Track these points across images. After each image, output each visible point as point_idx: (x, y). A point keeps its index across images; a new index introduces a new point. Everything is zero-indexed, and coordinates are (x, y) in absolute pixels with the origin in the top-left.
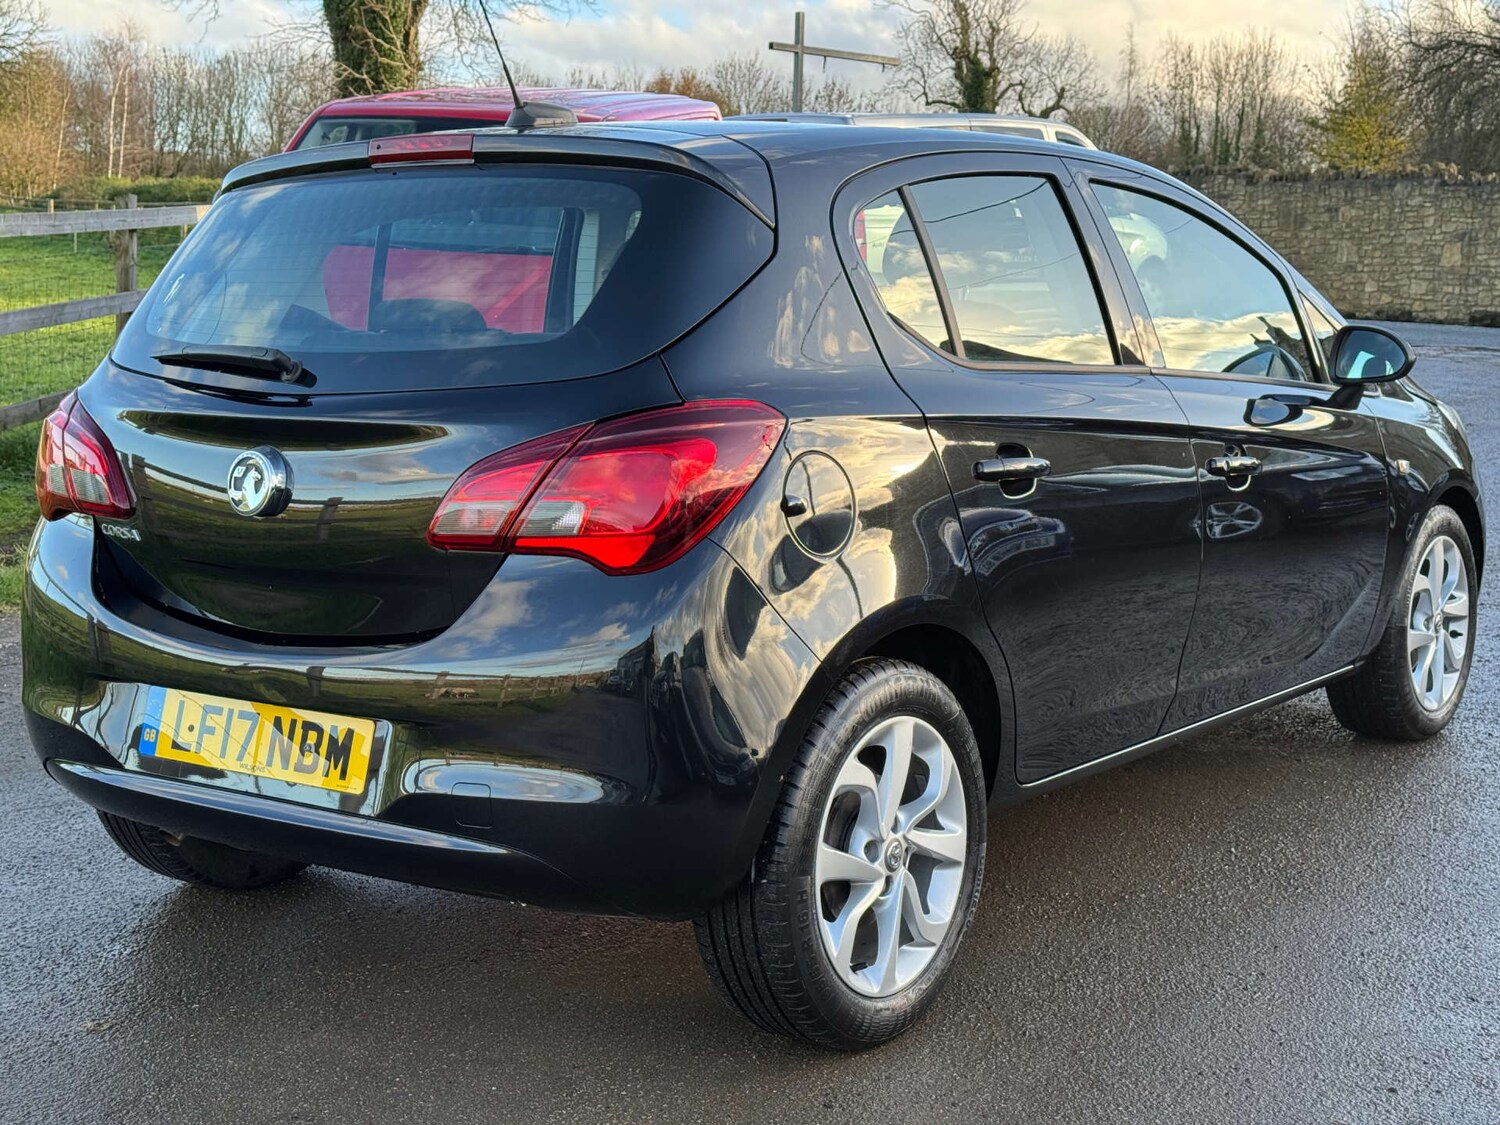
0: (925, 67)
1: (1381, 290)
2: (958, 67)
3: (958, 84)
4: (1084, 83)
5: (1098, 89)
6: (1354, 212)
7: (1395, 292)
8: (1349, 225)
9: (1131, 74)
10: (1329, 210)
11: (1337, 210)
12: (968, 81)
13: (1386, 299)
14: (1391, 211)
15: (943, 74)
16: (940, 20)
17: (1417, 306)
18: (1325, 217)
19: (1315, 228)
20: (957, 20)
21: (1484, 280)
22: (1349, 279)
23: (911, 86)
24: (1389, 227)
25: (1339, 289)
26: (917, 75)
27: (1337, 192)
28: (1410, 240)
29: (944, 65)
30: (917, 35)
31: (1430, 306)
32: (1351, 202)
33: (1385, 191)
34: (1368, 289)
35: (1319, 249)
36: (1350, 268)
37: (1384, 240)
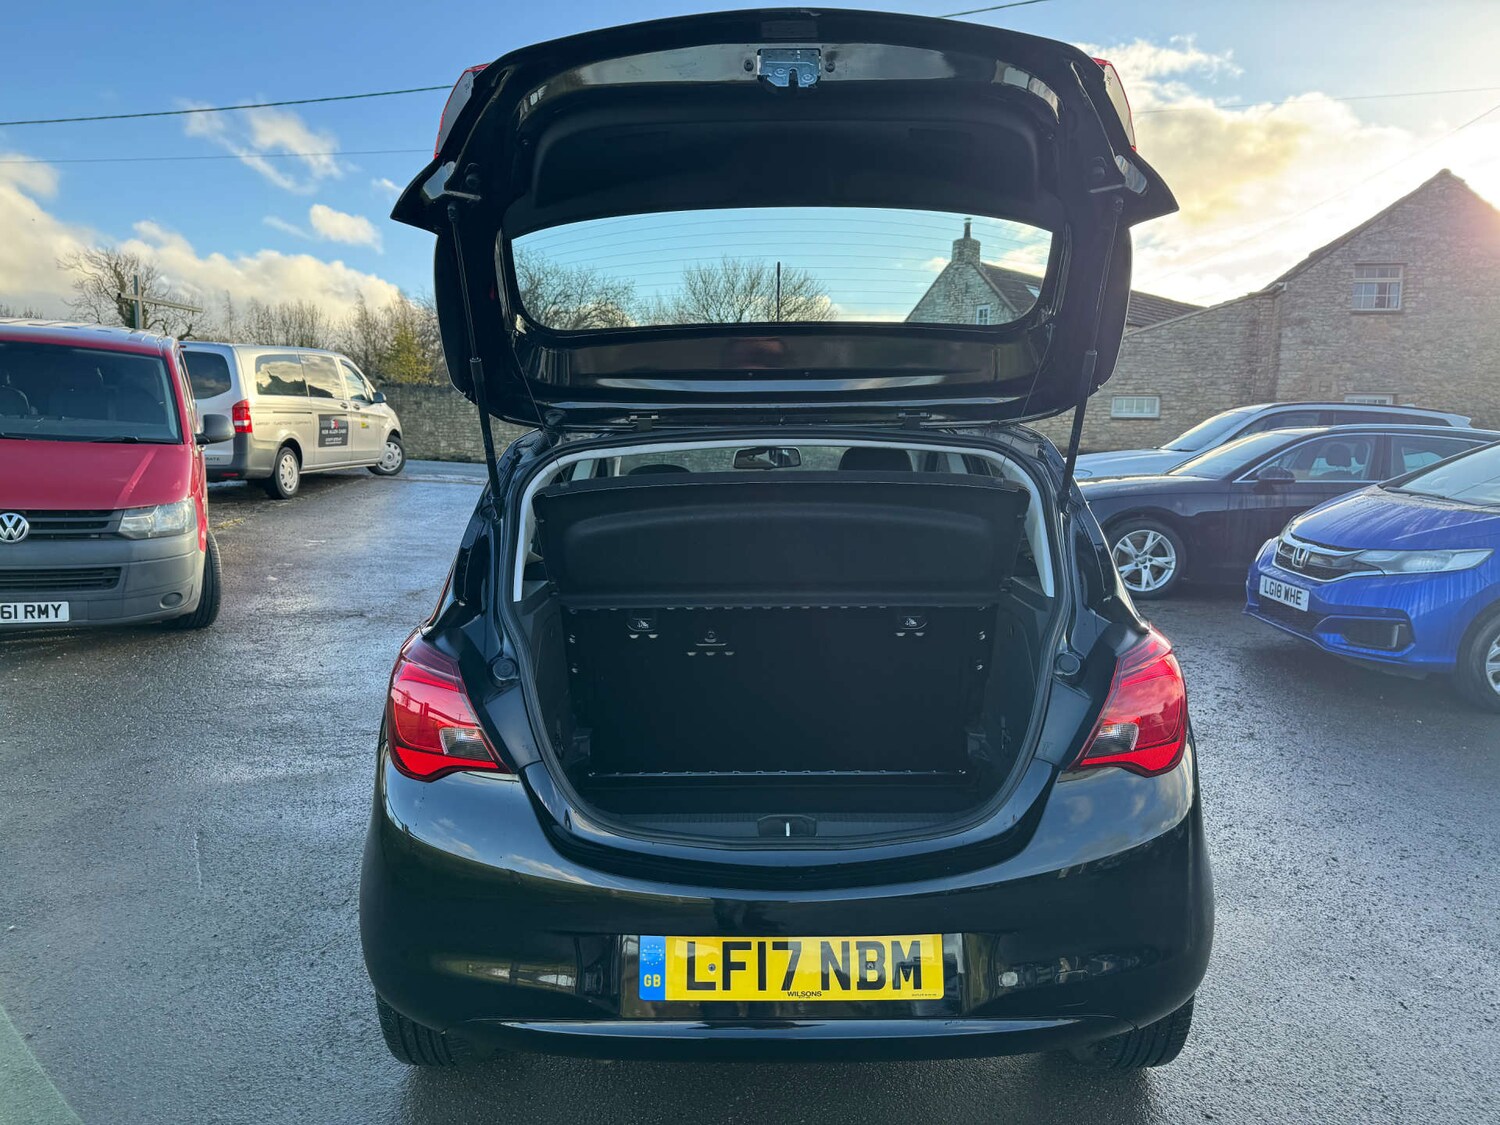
0: (98, 307)
1: (450, 445)
2: (120, 308)
3: (121, 318)
4: (203, 322)
5: (213, 326)
6: (430, 405)
7: (457, 447)
8: (428, 411)
9: (231, 319)
10: (416, 403)
11: (421, 403)
12: (128, 316)
13: (452, 450)
14: (451, 405)
15: (111, 310)
16: (106, 279)
17: (469, 454)
18: (415, 407)
19: (410, 412)
20: (117, 281)
21: (503, 441)
22: (431, 439)
23: (89, 317)
24: (450, 412)
25: (426, 444)
26: (93, 311)
27: (420, 395)
28: (462, 420)
29: (110, 306)
30: (90, 288)
31: (476, 454)
32: (428, 399)
33: (447, 394)
34: (442, 445)
35: (413, 423)
36: (431, 434)
37: (449, 420)
